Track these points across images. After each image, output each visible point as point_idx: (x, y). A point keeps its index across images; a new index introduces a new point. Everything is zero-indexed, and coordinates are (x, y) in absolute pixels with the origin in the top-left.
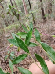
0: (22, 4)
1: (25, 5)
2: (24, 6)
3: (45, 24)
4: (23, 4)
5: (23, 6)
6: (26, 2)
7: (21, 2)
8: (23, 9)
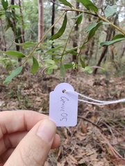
0: (37, 21)
1: (41, 27)
2: (39, 27)
3: (74, 77)
4: (39, 24)
5: (37, 26)
6: (45, 22)
7: (35, 18)
8: (37, 32)
